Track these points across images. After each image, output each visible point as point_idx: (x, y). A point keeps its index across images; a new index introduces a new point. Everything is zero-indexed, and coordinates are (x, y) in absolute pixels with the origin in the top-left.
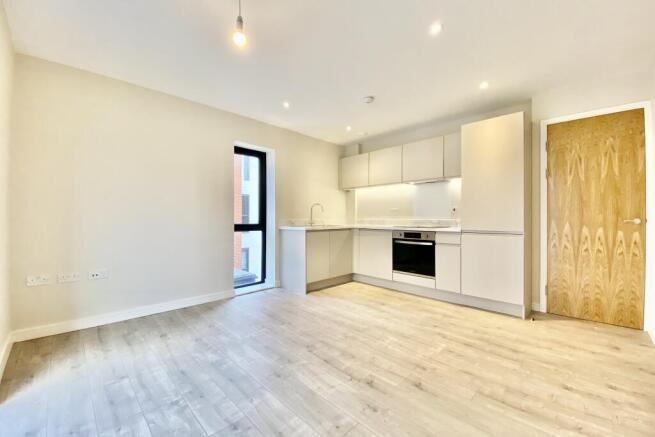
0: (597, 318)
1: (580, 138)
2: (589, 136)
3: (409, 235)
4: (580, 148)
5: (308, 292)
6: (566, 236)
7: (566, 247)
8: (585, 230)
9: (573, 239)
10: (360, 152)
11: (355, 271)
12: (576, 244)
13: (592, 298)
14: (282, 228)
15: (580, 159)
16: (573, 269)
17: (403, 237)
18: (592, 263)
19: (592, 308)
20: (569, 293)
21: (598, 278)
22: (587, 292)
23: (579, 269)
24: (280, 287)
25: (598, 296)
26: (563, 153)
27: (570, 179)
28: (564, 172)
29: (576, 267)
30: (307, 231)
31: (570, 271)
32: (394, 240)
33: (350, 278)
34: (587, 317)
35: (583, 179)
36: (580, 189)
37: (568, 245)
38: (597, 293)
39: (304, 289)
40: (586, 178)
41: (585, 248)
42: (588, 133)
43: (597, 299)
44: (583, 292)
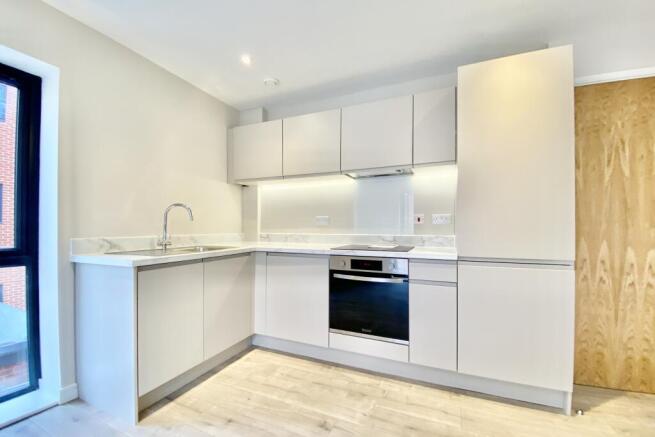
0: (642, 388)
1: (622, 110)
2: (634, 108)
3: (359, 264)
4: (623, 125)
5: (142, 414)
6: (603, 262)
7: (601, 279)
8: (631, 255)
9: (612, 268)
10: (266, 118)
11: (258, 329)
12: (617, 275)
13: (638, 358)
14: (80, 259)
15: (623, 143)
16: (612, 314)
17: (348, 268)
18: (640, 305)
19: (636, 372)
20: (605, 351)
21: (646, 327)
22: (631, 349)
23: (621, 313)
24: (78, 400)
25: (645, 354)
26: (597, 131)
27: (608, 173)
28: (600, 162)
29: (616, 312)
30: (140, 269)
31: (608, 318)
32: (332, 272)
33: (249, 345)
34: (629, 387)
35: (627, 172)
36: (624, 190)
37: (605, 278)
38: (645, 350)
39: (133, 410)
40: (632, 172)
41: (629, 282)
42: (632, 103)
43: (644, 359)
44: (627, 349)
